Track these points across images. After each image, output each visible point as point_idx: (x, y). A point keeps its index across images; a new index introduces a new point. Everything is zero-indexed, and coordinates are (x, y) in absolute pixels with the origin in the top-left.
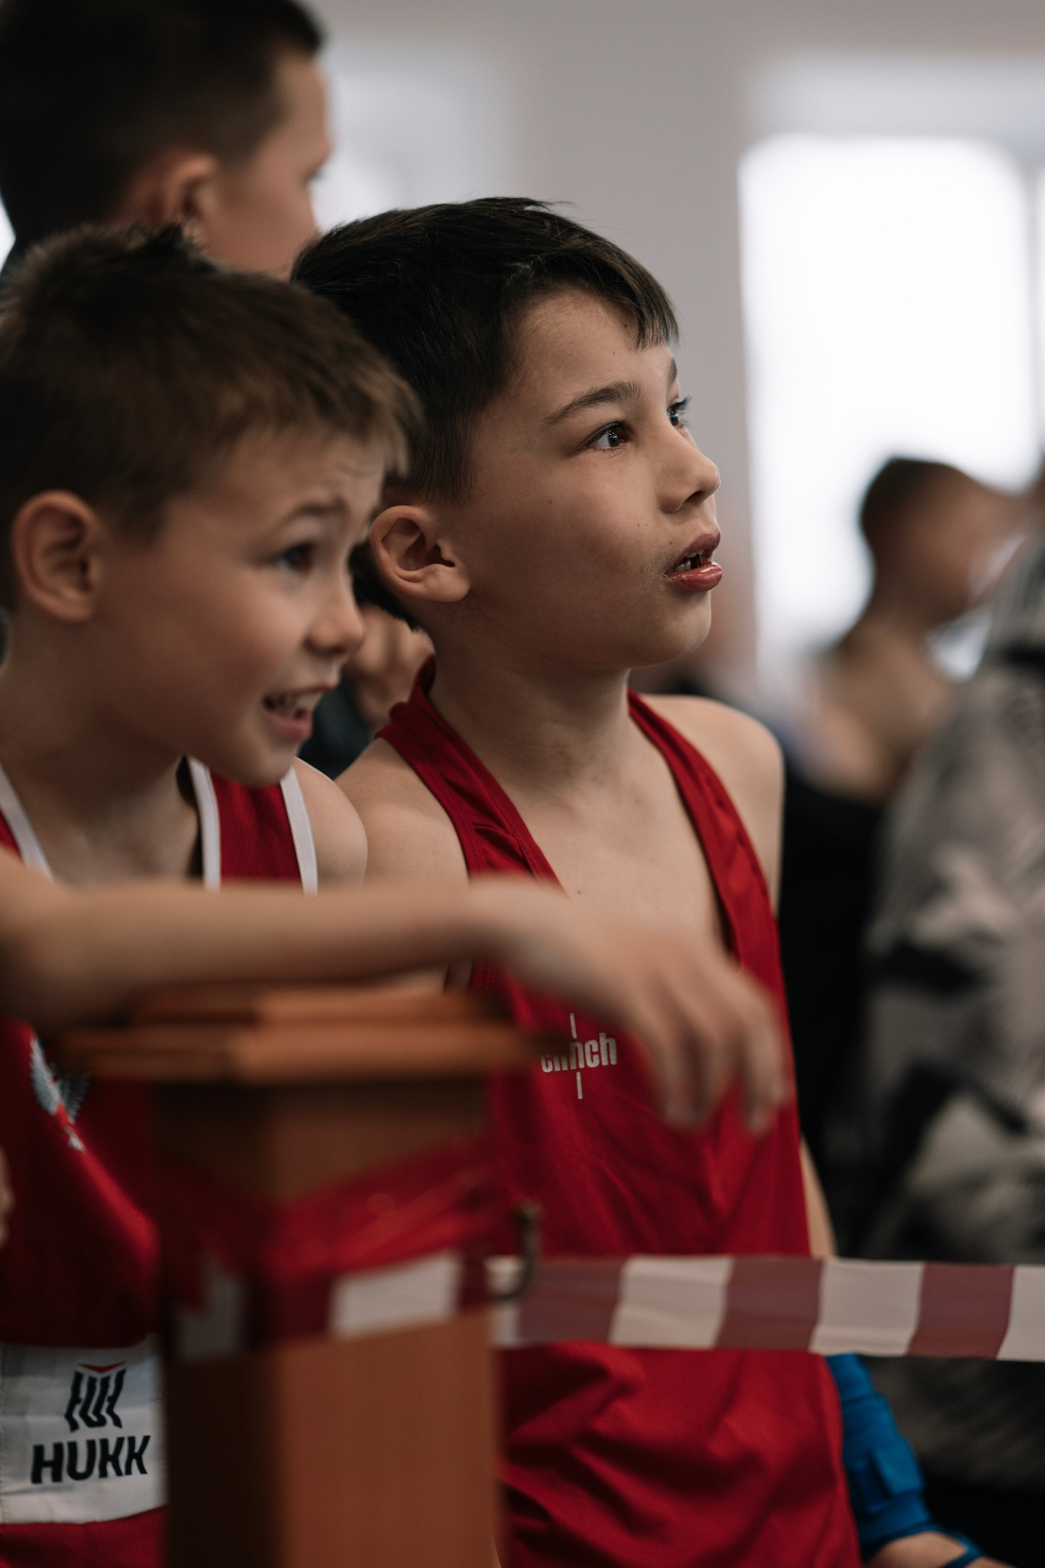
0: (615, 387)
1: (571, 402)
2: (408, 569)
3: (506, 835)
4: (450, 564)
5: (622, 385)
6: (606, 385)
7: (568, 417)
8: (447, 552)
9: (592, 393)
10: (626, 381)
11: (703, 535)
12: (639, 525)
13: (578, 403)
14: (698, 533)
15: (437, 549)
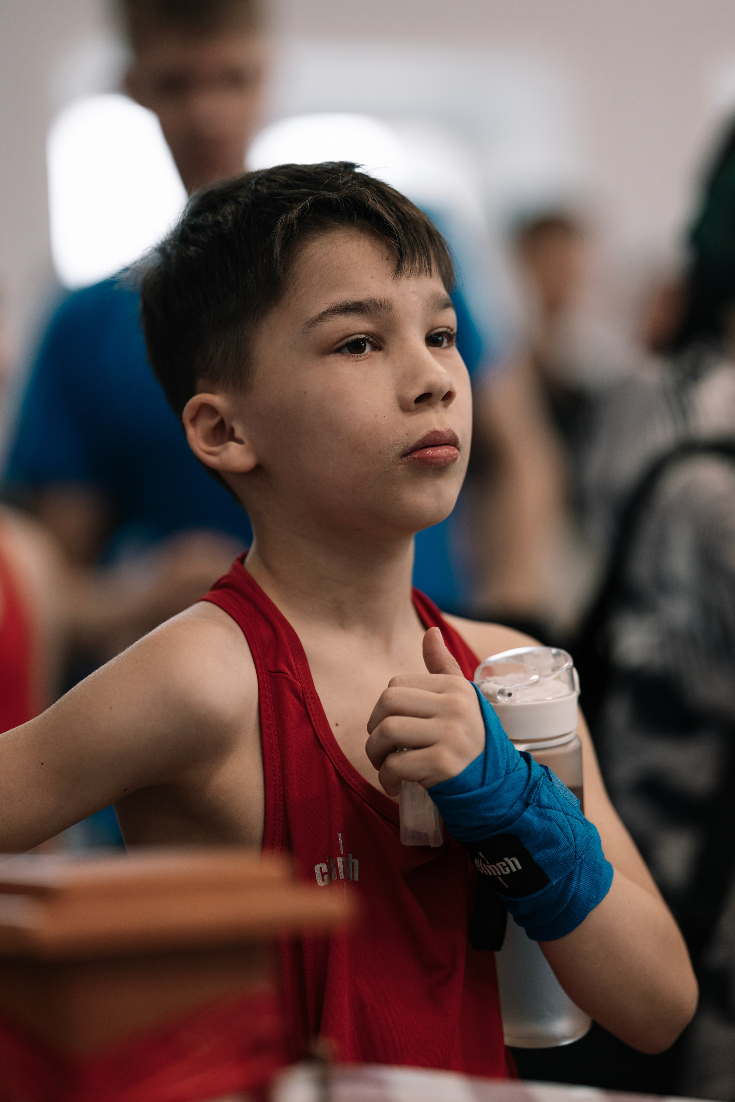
0: (366, 302)
1: (326, 309)
2: (211, 445)
3: (295, 680)
4: (240, 441)
5: (373, 301)
6: (359, 299)
7: (321, 321)
8: (239, 432)
9: (345, 304)
10: (378, 298)
11: (434, 431)
12: (376, 416)
13: (331, 311)
14: (431, 429)
15: (232, 430)
